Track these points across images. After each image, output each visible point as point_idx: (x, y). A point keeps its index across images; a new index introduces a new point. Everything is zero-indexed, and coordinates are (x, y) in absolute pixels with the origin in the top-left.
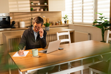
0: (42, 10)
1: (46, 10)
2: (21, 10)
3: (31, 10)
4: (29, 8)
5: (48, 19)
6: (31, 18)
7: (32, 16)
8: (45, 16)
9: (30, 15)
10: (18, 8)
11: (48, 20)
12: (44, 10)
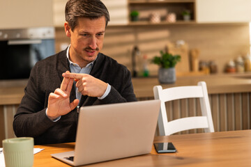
0: (172, 18)
1: (187, 17)
3: (133, 17)
5: (197, 52)
6: (131, 47)
7: (137, 41)
8: (186, 41)
9: (130, 38)
11: (194, 54)
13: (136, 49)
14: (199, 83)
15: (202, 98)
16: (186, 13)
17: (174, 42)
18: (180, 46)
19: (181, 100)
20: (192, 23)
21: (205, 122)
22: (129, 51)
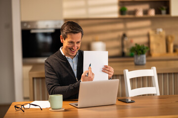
0: (152, 13)
1: (164, 12)
2: (96, 12)
3: (122, 12)
4: (116, 8)
5: (172, 37)
6: (121, 34)
7: (126, 29)
8: (163, 29)
9: (120, 26)
10: (87, 7)
12: (158, 12)
13: (124, 36)
14: (152, 68)
15: (154, 76)
16: (163, 9)
17: (155, 30)
18: (160, 32)
19: (143, 77)
20: (168, 16)
21: (154, 90)
22: (119, 36)
